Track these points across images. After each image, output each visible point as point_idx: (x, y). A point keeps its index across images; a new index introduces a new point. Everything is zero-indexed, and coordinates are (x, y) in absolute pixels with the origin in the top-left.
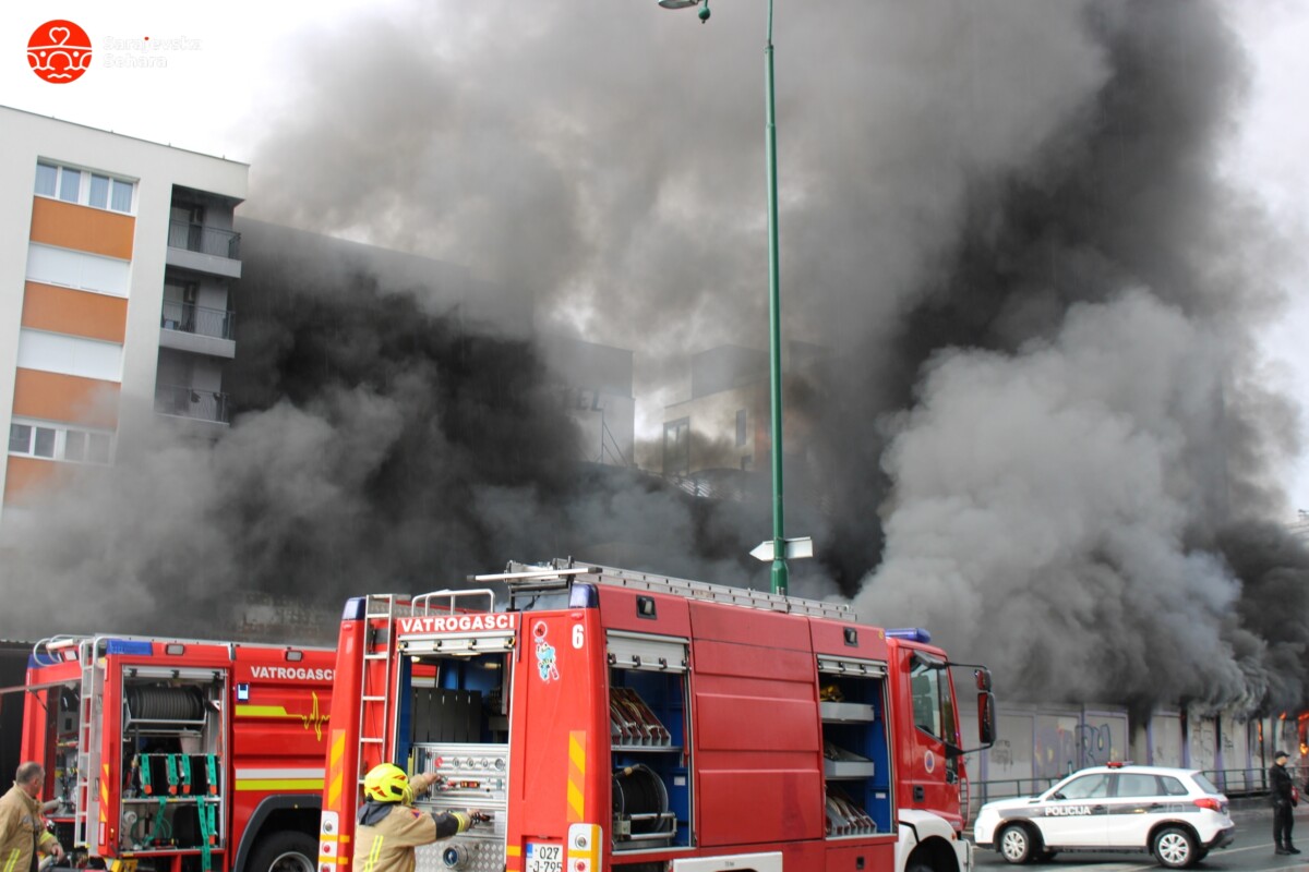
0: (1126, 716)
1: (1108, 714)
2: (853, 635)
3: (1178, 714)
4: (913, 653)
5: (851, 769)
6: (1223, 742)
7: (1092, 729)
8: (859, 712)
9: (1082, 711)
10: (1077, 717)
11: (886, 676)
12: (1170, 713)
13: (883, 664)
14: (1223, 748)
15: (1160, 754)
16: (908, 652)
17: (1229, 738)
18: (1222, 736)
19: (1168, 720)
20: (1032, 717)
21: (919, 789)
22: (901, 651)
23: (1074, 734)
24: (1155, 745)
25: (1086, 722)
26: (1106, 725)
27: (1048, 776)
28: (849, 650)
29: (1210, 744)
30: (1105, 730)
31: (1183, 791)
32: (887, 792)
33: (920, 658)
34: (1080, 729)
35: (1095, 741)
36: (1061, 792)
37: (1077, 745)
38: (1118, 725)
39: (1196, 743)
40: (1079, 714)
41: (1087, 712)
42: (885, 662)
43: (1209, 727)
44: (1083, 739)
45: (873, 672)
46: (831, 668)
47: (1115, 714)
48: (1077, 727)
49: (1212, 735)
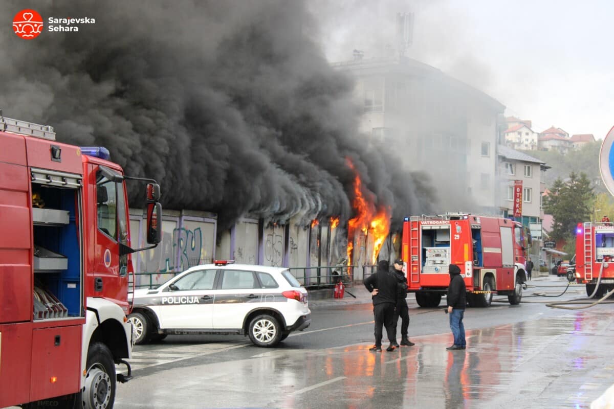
0: (215, 221)
1: (201, 219)
2: (58, 152)
3: (256, 221)
4: (99, 168)
5: (51, 263)
6: (290, 245)
7: (187, 232)
8: (57, 216)
9: (180, 217)
10: (176, 222)
11: (81, 187)
12: (250, 220)
13: (79, 177)
14: (289, 249)
15: (240, 254)
16: (95, 167)
17: (295, 242)
18: (290, 240)
19: (248, 225)
20: (139, 221)
21: (99, 281)
22: (90, 165)
23: (172, 235)
24: (236, 246)
25: (182, 226)
26: (199, 229)
27: (149, 272)
28: (53, 165)
29: (280, 247)
30: (197, 232)
31: (274, 284)
32: (78, 283)
33: (105, 173)
34: (177, 232)
35: (189, 241)
36: (176, 285)
37: (175, 245)
38: (208, 228)
39: (269, 245)
40: (178, 219)
41: (184, 218)
42: (81, 175)
43: (279, 232)
44: (179, 240)
45: (72, 184)
46: (40, 179)
47: (207, 220)
48: (175, 230)
49: (283, 240)
